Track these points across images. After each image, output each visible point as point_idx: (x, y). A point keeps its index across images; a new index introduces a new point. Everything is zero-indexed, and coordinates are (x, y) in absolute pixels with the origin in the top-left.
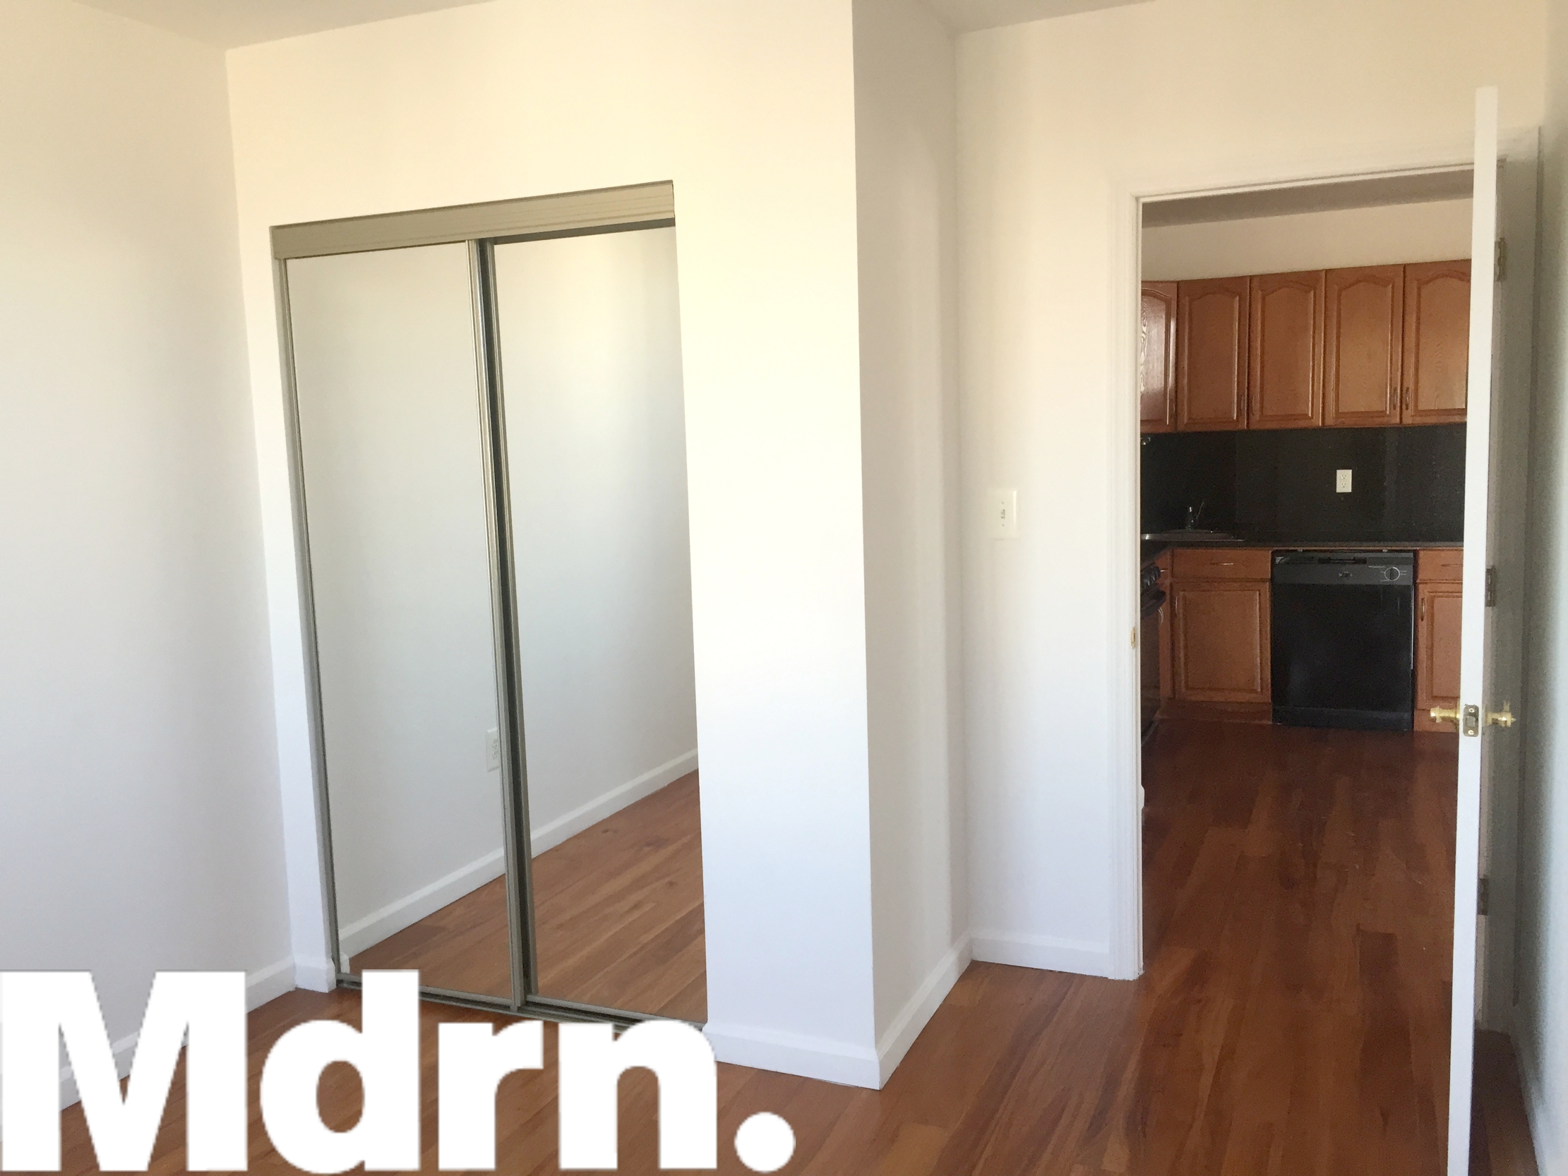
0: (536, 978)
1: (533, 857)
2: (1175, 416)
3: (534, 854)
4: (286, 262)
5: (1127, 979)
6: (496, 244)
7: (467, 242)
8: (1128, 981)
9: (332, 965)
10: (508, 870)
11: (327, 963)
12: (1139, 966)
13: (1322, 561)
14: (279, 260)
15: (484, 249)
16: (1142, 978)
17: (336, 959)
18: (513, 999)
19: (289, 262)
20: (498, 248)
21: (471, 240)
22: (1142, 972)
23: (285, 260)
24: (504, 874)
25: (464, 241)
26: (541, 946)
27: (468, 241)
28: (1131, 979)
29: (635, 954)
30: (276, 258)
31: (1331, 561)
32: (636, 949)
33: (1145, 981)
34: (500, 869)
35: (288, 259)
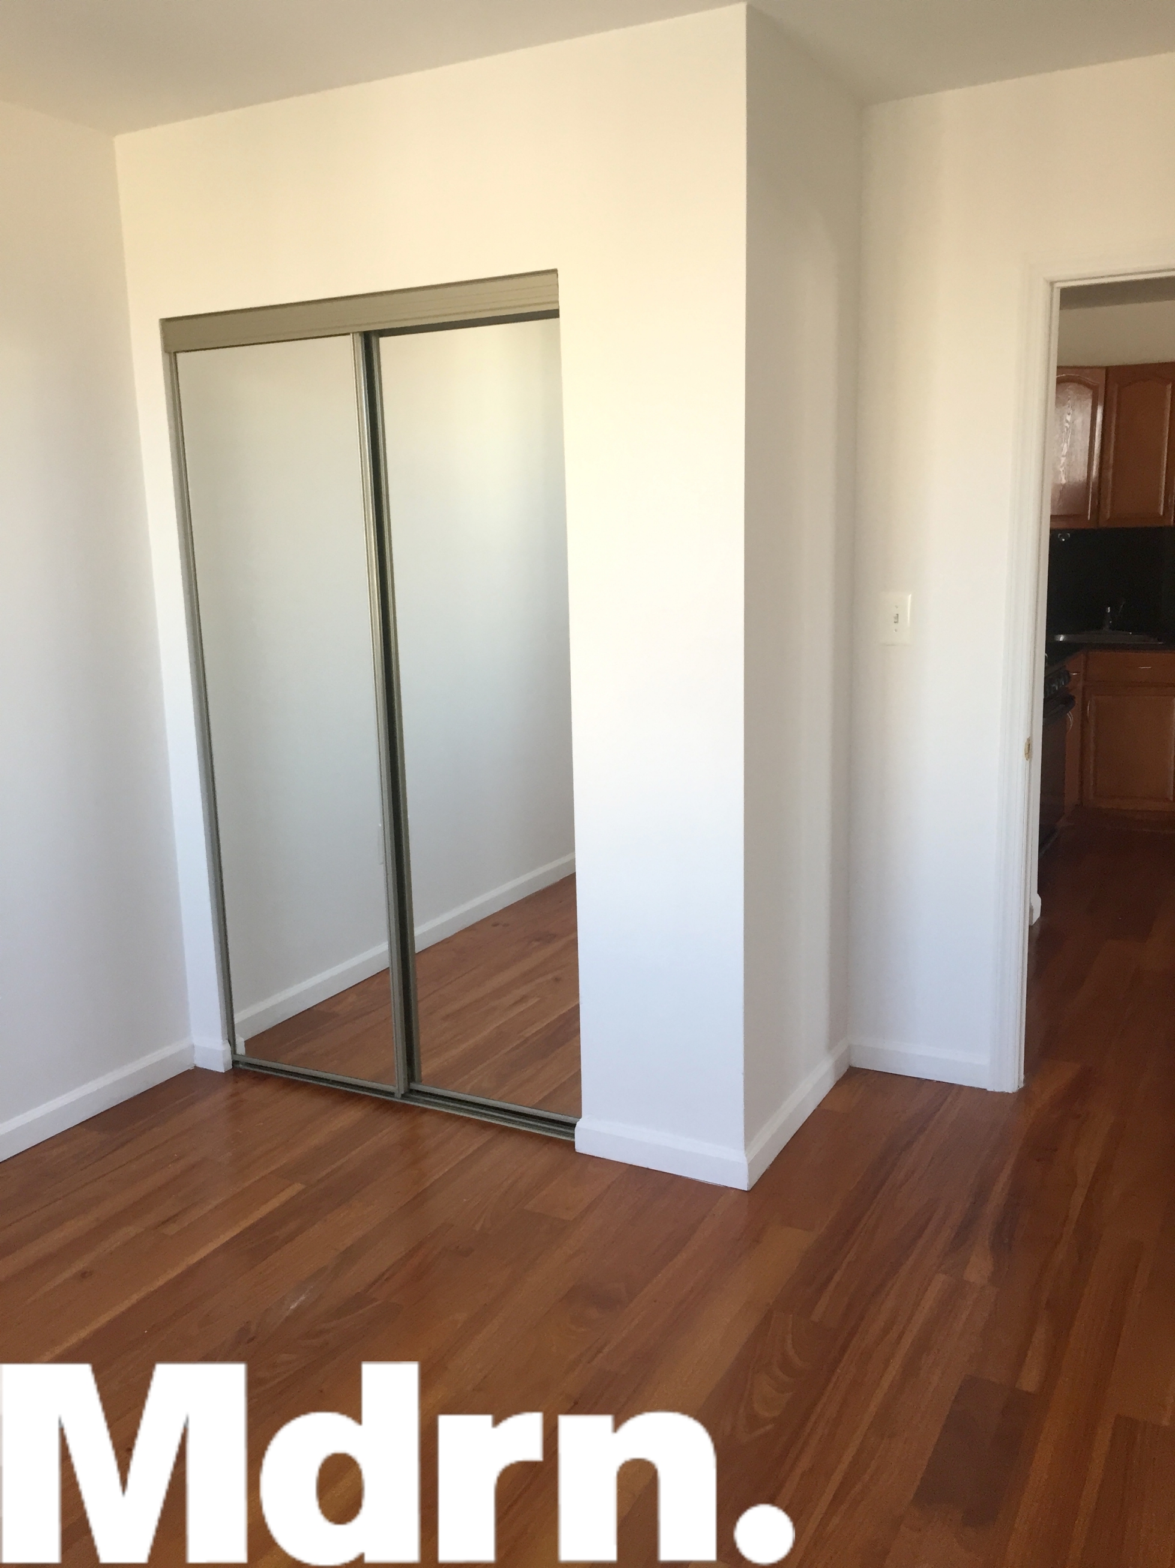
0: (420, 1067)
1: (417, 951)
2: (1097, 511)
3: (418, 948)
4: (175, 356)
5: (1006, 1092)
6: (382, 336)
7: (351, 334)
8: (1008, 1093)
9: (228, 1047)
10: (392, 963)
11: (224, 1044)
12: (1019, 1079)
14: (169, 353)
15: (369, 342)
16: (1022, 1092)
17: (232, 1041)
18: (397, 1086)
19: (179, 355)
20: (382, 340)
21: (356, 333)
22: (1022, 1085)
23: (175, 353)
24: (388, 968)
25: (348, 334)
26: (424, 1037)
27: (353, 333)
28: (1010, 1092)
29: (517, 1047)
30: (166, 352)
32: (518, 1042)
33: (1024, 1094)
34: (385, 963)
35: (178, 352)
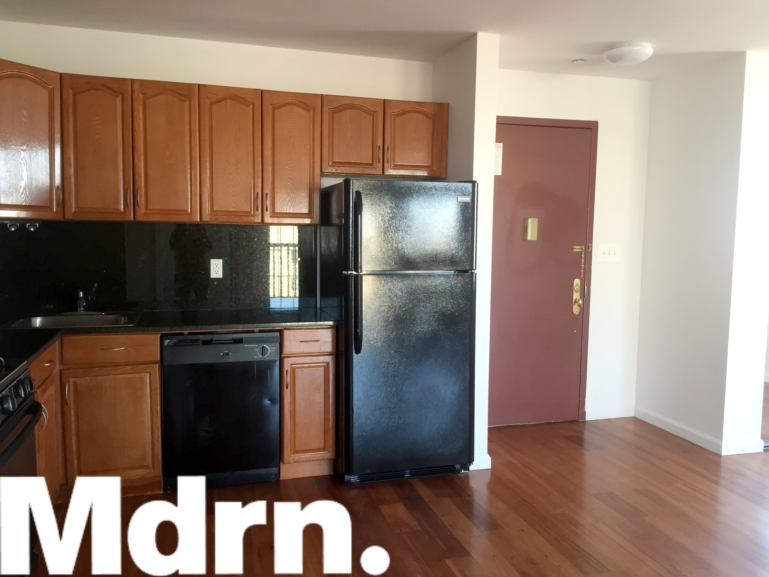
2: (63, 203)
13: (205, 343)
31: (213, 342)
